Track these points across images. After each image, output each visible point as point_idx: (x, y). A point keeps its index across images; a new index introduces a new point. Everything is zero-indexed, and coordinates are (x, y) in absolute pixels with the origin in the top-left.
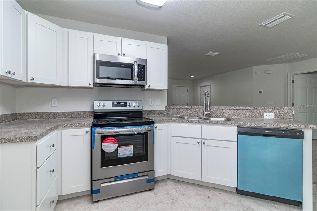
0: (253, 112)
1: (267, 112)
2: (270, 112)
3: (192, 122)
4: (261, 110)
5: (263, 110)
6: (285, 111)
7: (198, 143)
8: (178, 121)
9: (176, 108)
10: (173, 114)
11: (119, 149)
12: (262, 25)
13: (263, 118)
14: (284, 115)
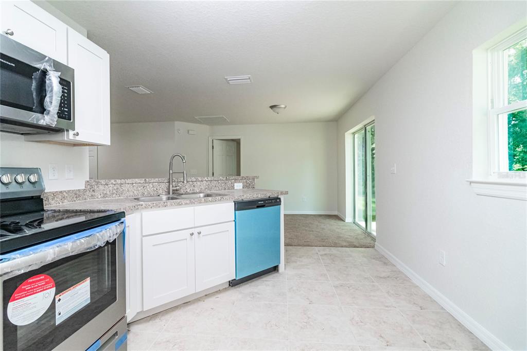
0: (225, 184)
2: (239, 182)
3: (180, 204)
4: (232, 181)
6: (250, 180)
7: (192, 234)
8: (157, 205)
9: (112, 184)
10: (105, 195)
11: (59, 300)
12: (226, 79)
13: (234, 189)
14: (249, 185)
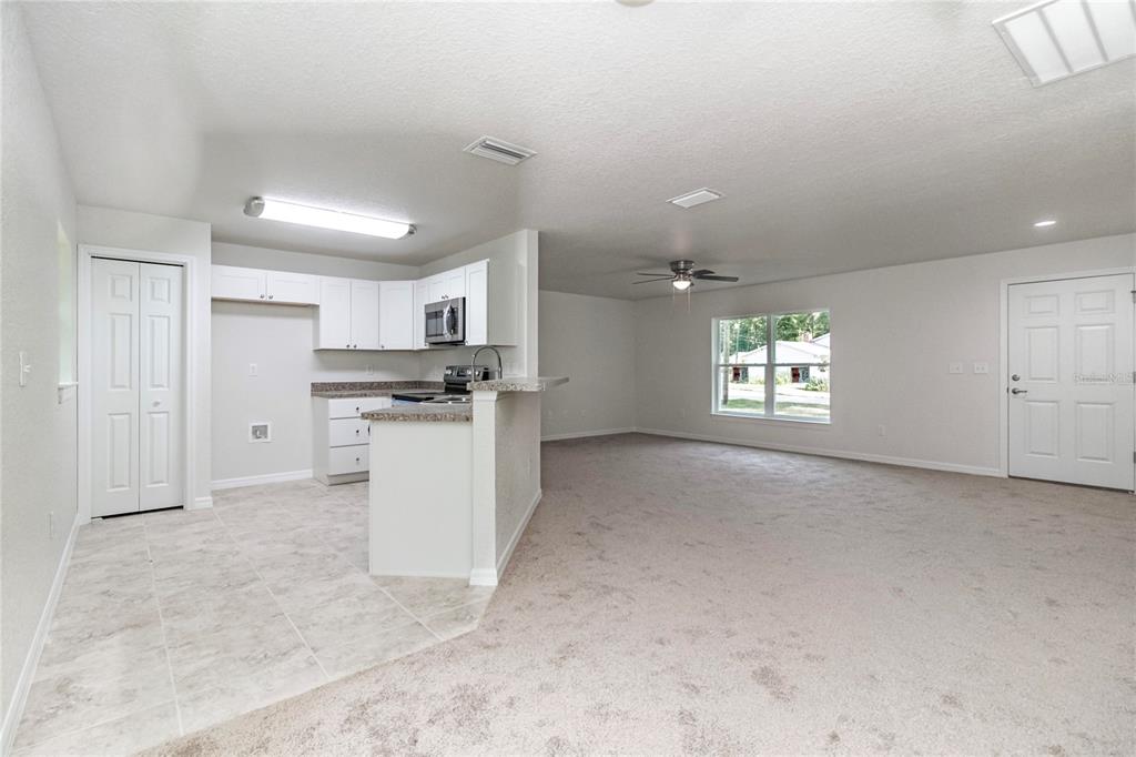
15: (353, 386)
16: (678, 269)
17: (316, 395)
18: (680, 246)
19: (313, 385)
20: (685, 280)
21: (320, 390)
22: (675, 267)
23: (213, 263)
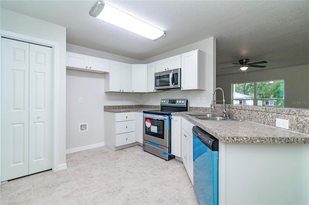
0: (265, 116)
1: (280, 118)
2: (284, 118)
4: (273, 114)
5: (275, 114)
6: (305, 118)
11: (151, 127)
13: (275, 126)
14: (304, 127)
15: (119, 107)
16: (242, 63)
17: (106, 111)
18: (244, 52)
19: (105, 107)
20: (245, 66)
21: (108, 109)
22: (241, 62)
23: (66, 51)
